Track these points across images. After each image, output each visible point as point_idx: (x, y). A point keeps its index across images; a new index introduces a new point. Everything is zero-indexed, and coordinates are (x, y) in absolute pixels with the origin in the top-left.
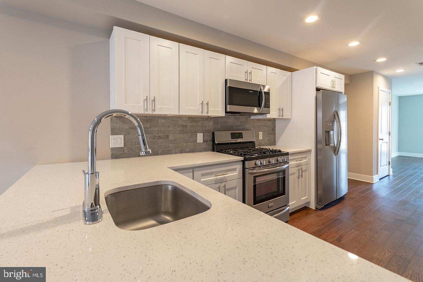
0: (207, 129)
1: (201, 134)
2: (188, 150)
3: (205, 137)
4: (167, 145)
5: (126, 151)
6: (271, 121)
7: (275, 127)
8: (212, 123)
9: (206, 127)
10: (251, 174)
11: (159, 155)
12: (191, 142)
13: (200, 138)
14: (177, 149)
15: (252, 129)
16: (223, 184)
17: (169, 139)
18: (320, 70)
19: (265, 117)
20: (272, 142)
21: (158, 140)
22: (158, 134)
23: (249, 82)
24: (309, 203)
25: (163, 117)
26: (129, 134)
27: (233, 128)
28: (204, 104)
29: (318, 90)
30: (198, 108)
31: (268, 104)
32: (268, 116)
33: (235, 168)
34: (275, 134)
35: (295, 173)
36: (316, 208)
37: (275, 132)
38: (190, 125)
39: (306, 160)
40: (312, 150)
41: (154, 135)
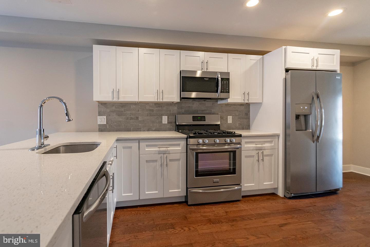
0: (171, 112)
1: (166, 116)
2: (154, 129)
3: (170, 120)
4: (137, 124)
5: (108, 127)
6: (244, 106)
7: (249, 112)
8: (176, 108)
9: (170, 111)
10: (193, 150)
11: (131, 131)
12: (157, 123)
13: (165, 120)
14: (145, 128)
15: (219, 113)
16: (165, 155)
17: (138, 120)
18: (290, 49)
19: (227, 102)
20: (244, 127)
21: (130, 120)
22: (130, 116)
23: (205, 71)
24: (276, 189)
25: (134, 103)
26: (110, 115)
27: (198, 112)
28: (160, 92)
29: (287, 70)
30: (154, 96)
31: (227, 90)
32: (229, 101)
33: (179, 143)
34: (249, 118)
35: (254, 156)
36: (284, 196)
37: (250, 117)
38: (156, 110)
39: (272, 144)
40: (280, 135)
41: (127, 116)
